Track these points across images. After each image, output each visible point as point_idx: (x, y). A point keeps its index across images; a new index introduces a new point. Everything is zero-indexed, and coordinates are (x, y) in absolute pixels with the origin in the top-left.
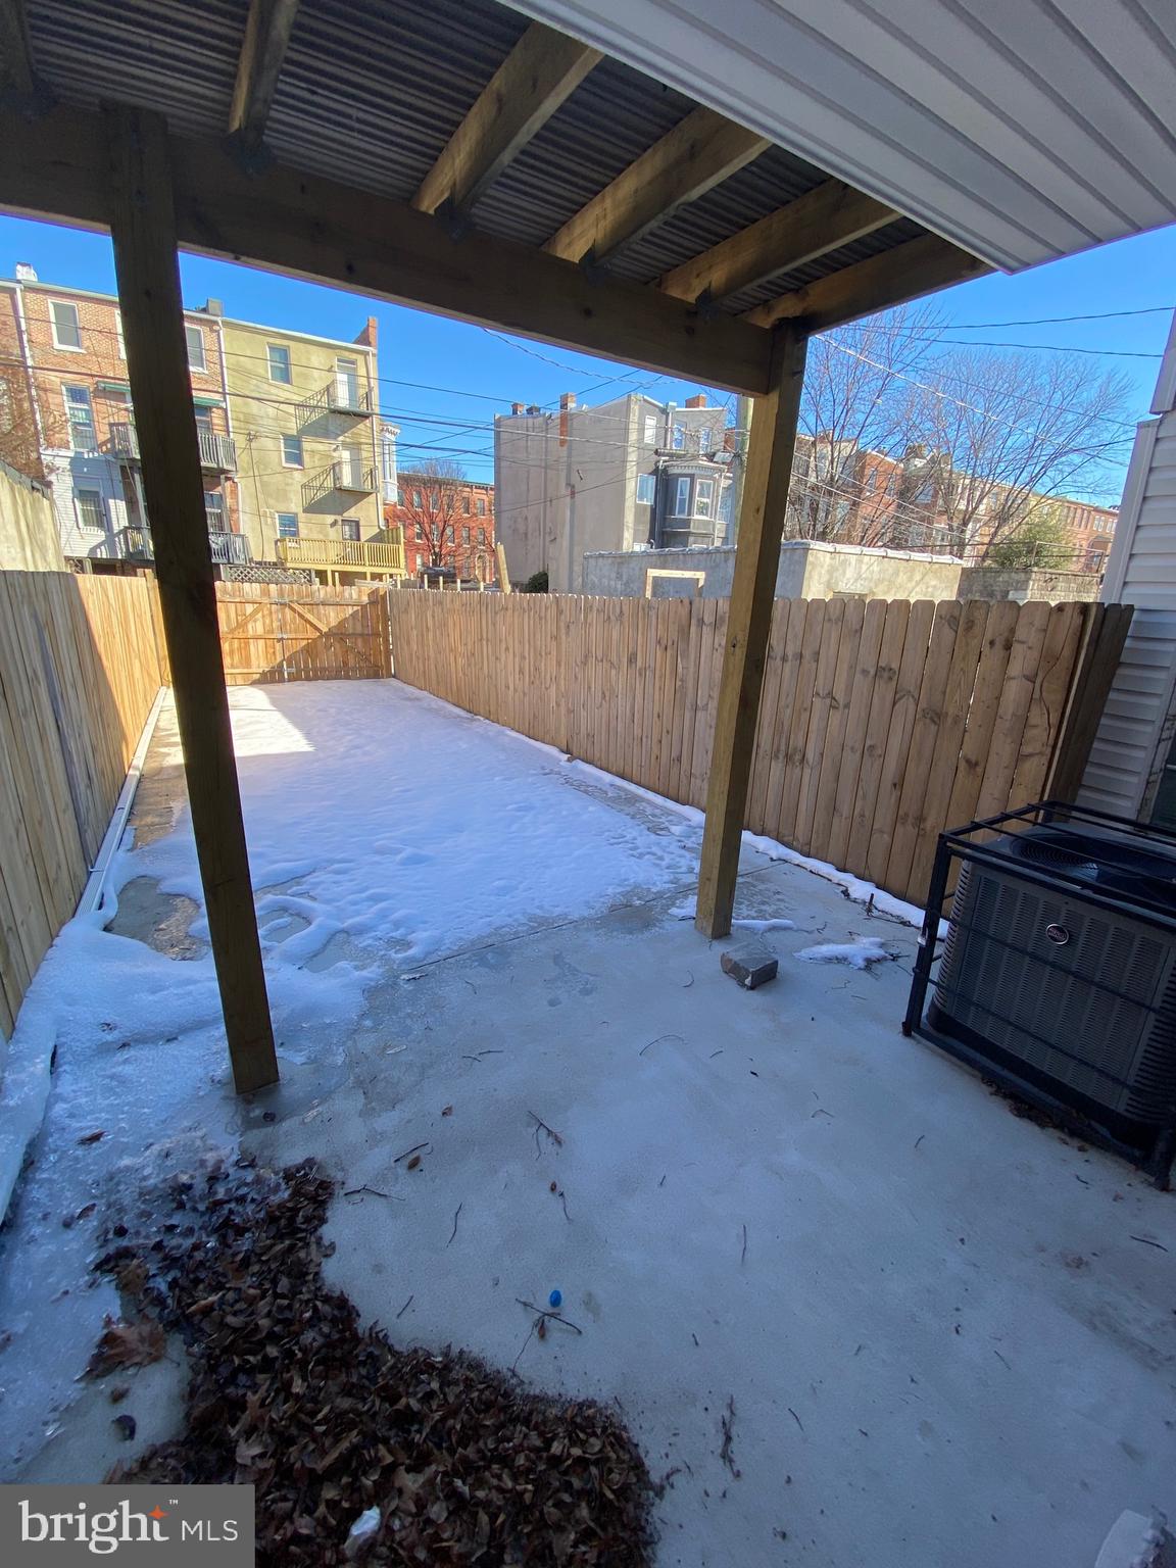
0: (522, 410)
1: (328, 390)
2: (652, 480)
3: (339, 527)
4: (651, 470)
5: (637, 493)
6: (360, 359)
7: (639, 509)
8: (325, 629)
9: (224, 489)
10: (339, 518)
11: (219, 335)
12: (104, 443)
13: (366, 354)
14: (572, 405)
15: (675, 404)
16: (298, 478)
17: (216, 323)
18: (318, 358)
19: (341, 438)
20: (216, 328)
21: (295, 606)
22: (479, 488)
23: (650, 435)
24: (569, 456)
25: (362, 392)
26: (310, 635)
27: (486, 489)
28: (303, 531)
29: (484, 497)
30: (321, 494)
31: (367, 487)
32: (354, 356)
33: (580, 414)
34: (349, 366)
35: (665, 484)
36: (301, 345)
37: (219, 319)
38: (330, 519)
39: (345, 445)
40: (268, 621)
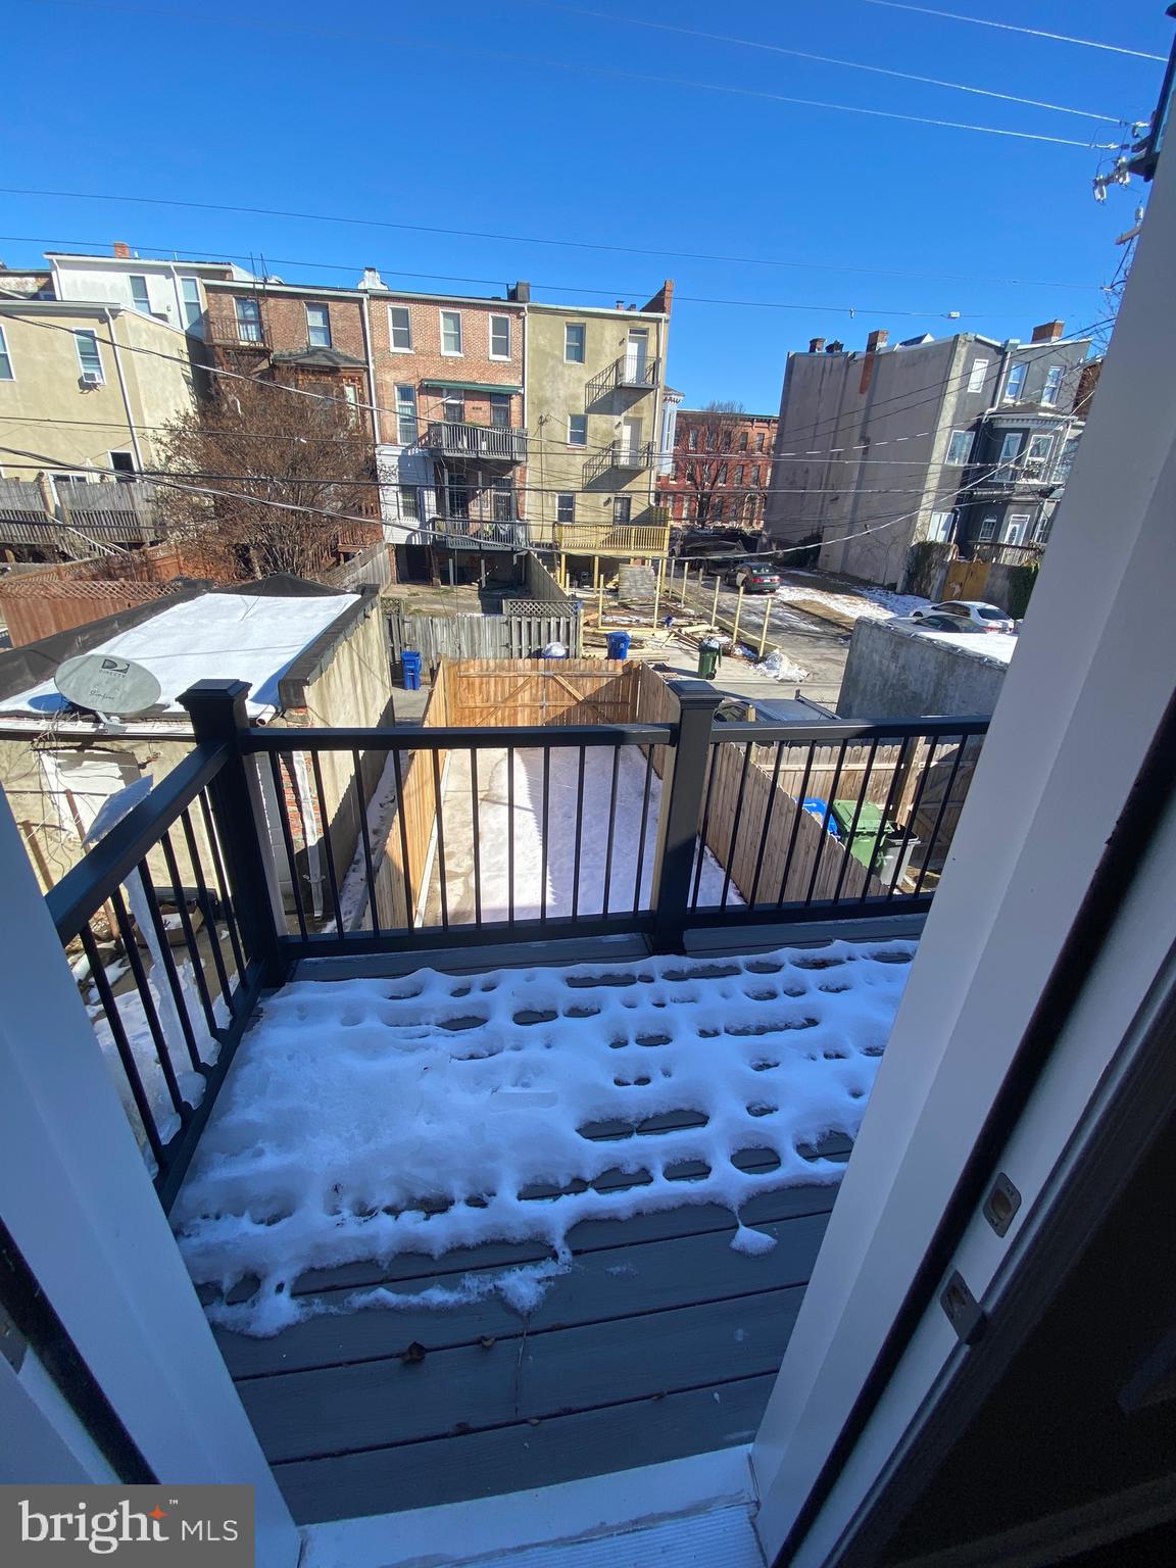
0: (822, 350)
1: (618, 365)
2: (970, 438)
3: (611, 505)
4: (970, 425)
5: (948, 447)
6: (652, 326)
7: (946, 471)
8: (581, 698)
9: (514, 474)
10: (612, 496)
11: (524, 321)
12: (423, 437)
13: (658, 321)
14: (881, 345)
15: (1018, 341)
16: (580, 460)
17: (522, 309)
18: (611, 332)
19: (624, 414)
20: (522, 314)
21: (559, 678)
22: (761, 421)
23: (976, 383)
24: (869, 407)
25: (649, 363)
26: (566, 703)
27: (768, 422)
28: (578, 511)
29: (765, 431)
30: (600, 472)
31: (643, 463)
32: (646, 325)
33: (892, 354)
34: (640, 334)
35: (987, 439)
36: (597, 320)
37: (525, 306)
38: (604, 497)
39: (627, 421)
40: (534, 691)
